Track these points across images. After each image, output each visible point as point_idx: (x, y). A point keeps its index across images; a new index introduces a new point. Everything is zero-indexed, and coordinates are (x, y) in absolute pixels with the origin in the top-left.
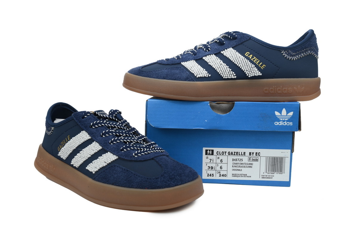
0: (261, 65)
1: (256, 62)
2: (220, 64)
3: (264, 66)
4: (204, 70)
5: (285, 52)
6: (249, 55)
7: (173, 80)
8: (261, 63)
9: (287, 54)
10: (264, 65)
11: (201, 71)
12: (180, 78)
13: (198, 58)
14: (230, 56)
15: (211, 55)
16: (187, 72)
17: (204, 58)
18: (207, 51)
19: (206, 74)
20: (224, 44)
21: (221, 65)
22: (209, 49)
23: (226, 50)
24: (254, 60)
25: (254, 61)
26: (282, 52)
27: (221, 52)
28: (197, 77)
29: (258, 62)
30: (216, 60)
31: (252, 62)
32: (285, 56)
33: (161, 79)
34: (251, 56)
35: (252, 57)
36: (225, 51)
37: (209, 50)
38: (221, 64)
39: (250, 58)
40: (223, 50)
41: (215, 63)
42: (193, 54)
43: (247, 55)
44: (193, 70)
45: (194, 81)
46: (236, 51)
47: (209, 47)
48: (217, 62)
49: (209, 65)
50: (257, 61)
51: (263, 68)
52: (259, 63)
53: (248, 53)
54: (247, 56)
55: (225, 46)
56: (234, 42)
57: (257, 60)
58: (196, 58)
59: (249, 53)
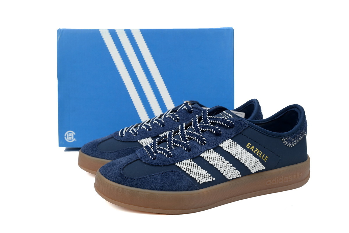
1: (259, 154)
4: (206, 172)
5: (286, 139)
6: (251, 147)
7: (173, 191)
8: (264, 155)
9: (287, 141)
11: (204, 175)
12: (181, 188)
13: (195, 156)
15: (210, 150)
16: (187, 178)
17: (202, 155)
18: (202, 145)
19: (209, 178)
20: (220, 134)
21: (224, 164)
22: (205, 141)
23: (224, 142)
24: (256, 152)
26: (282, 140)
27: (220, 145)
28: (201, 183)
29: (260, 154)
30: (217, 158)
31: (255, 155)
32: (285, 143)
33: (157, 190)
34: (253, 147)
35: (254, 149)
36: (224, 144)
37: (205, 143)
38: (223, 162)
40: (221, 142)
41: (216, 162)
42: (187, 150)
43: (248, 146)
44: (193, 174)
45: (198, 189)
46: (236, 143)
47: (204, 139)
49: (210, 164)
52: (262, 156)
53: (249, 145)
54: (248, 148)
55: (222, 137)
56: (232, 132)
57: (259, 152)
58: (193, 157)
59: (250, 145)
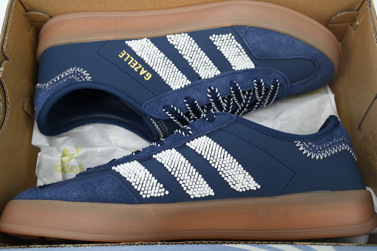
0: (126, 56)
1: (134, 62)
2: (193, 58)
3: (121, 55)
4: (218, 48)
5: (85, 79)
6: (145, 74)
8: (125, 60)
9: (83, 75)
10: (121, 57)
11: (223, 44)
13: (226, 73)
14: (176, 73)
15: (206, 78)
17: (218, 73)
19: (216, 40)
21: (191, 56)
22: (209, 91)
23: (183, 87)
24: (137, 66)
25: (137, 63)
27: (190, 83)
28: (230, 35)
29: (131, 61)
30: (199, 65)
31: (141, 61)
32: (86, 73)
34: (141, 73)
35: (140, 70)
36: (184, 84)
37: (210, 88)
38: (191, 58)
39: (143, 69)
40: (188, 88)
41: (202, 60)
43: (149, 75)
46: (167, 82)
48: (197, 63)
50: (132, 63)
51: (123, 53)
52: (130, 59)
53: (147, 77)
54: (149, 73)
55: (184, 94)
58: (231, 73)
59: (145, 77)
